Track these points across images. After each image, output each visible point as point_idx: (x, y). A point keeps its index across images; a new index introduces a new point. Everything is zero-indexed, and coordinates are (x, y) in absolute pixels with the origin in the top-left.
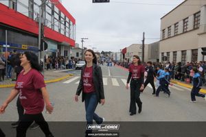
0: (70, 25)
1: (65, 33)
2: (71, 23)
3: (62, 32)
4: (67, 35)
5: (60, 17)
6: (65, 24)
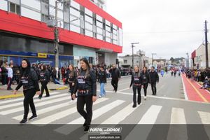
0: (112, 29)
1: (104, 38)
2: (115, 27)
3: (100, 37)
4: (108, 40)
5: (95, 20)
6: (104, 28)
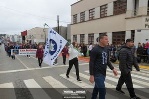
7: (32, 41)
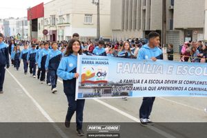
7: (59, 34)
